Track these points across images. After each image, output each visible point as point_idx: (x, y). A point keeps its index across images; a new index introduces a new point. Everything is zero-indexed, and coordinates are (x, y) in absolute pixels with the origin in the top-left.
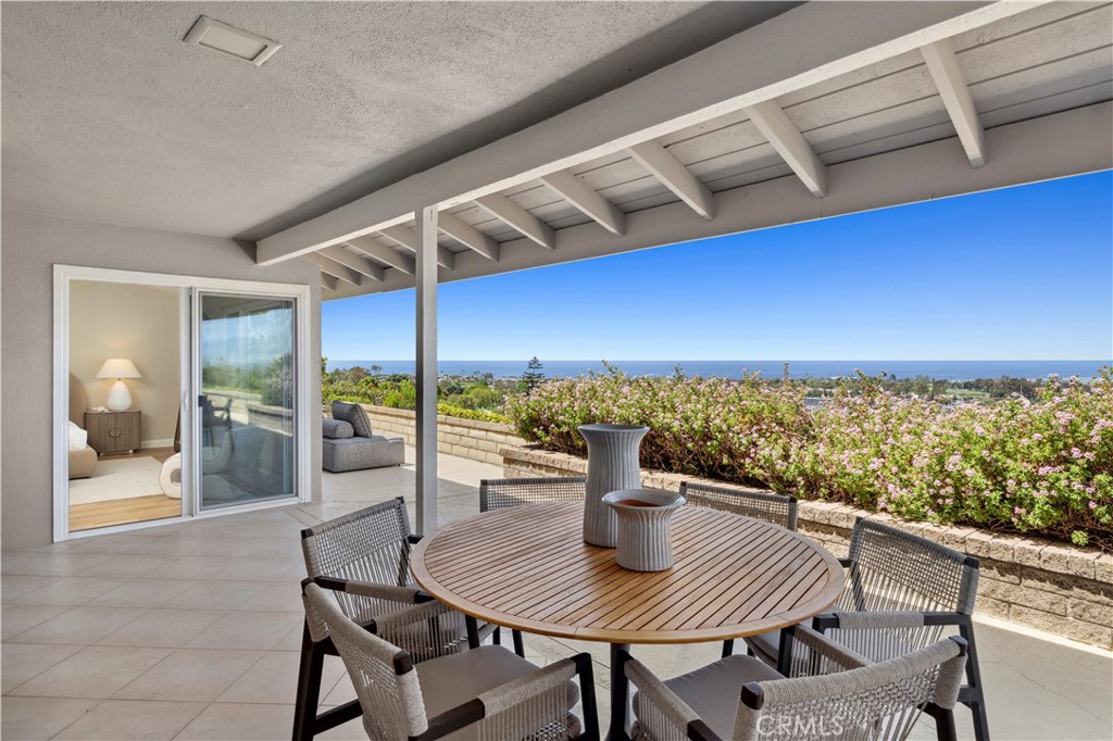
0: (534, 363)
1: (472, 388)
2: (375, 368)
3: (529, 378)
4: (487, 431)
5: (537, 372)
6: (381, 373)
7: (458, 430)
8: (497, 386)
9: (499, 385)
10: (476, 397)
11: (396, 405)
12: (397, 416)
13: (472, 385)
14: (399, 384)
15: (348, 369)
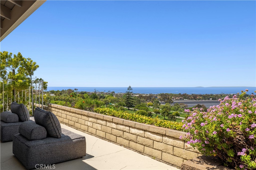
0: (130, 88)
1: (108, 96)
2: (75, 89)
3: (128, 93)
4: (145, 131)
5: (131, 91)
6: (77, 91)
7: (121, 127)
8: (116, 96)
9: (117, 95)
10: (110, 100)
11: (81, 108)
12: (81, 115)
13: (108, 95)
14: (84, 95)
15: (66, 90)
